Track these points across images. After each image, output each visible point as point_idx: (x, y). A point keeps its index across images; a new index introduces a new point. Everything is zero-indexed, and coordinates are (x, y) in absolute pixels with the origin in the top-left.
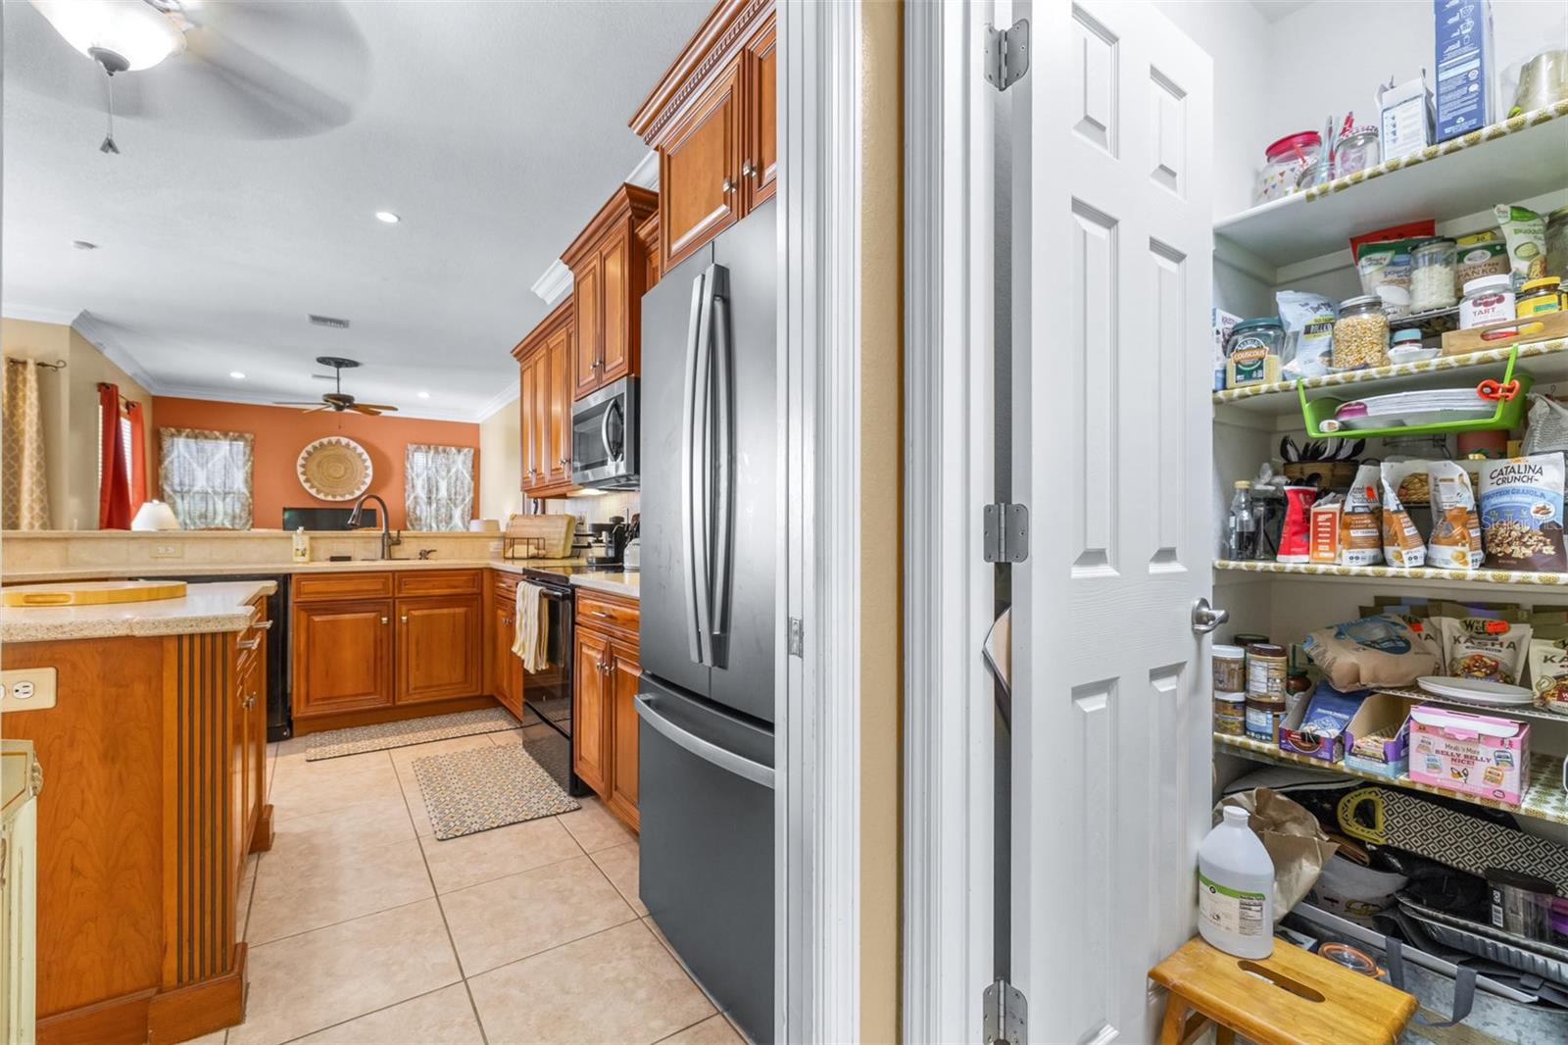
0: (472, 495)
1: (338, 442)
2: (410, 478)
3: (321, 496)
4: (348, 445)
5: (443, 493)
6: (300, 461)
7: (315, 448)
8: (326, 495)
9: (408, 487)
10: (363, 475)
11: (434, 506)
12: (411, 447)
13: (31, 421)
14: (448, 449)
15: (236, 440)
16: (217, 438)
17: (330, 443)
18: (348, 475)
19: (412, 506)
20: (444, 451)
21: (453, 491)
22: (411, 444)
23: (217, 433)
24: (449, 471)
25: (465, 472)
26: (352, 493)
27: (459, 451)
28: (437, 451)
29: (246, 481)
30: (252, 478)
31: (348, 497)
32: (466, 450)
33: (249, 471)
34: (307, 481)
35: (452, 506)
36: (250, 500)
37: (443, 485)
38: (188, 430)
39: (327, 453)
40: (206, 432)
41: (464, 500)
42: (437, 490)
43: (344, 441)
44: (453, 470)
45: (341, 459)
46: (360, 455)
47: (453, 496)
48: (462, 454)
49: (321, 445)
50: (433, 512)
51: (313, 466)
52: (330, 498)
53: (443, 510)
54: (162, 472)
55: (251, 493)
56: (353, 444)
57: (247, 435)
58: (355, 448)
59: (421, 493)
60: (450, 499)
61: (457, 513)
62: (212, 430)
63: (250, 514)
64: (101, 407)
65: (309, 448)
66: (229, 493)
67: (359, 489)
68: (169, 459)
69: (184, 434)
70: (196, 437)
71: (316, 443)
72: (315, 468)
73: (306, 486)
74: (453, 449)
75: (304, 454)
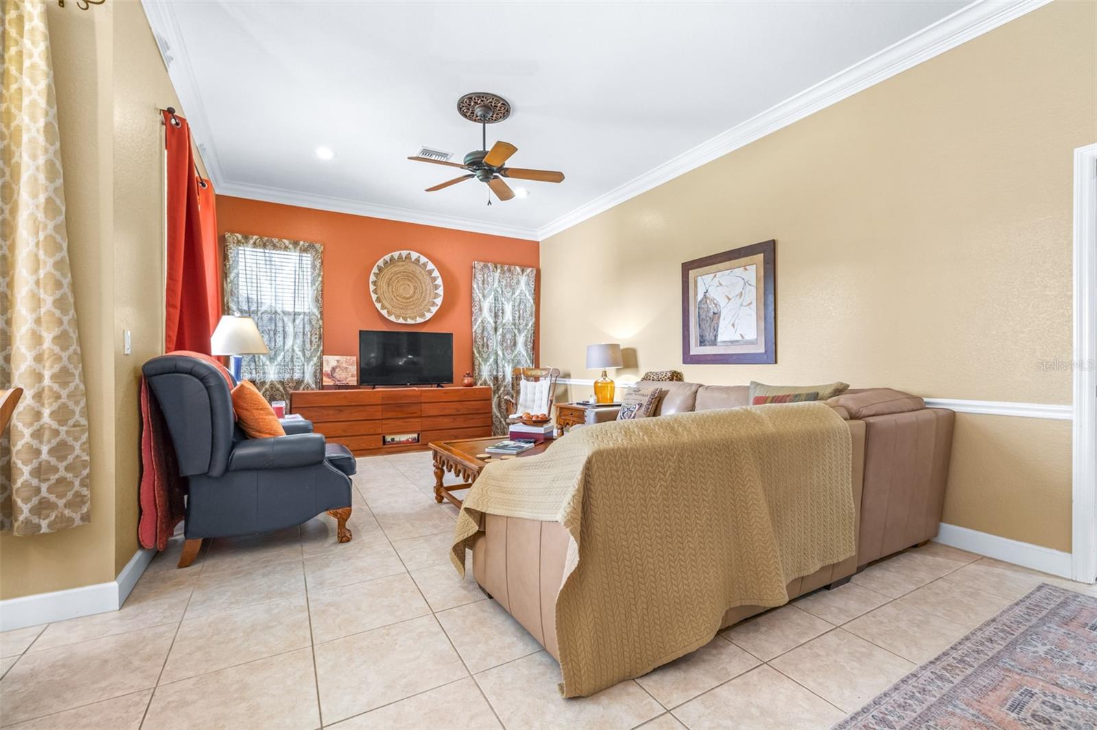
0: (534, 319)
1: (408, 257)
2: (477, 299)
3: (392, 318)
4: (418, 260)
5: (508, 317)
6: (372, 278)
7: (386, 263)
8: (397, 317)
9: (475, 309)
10: (432, 295)
11: (500, 331)
12: (479, 265)
13: (33, 104)
14: (512, 268)
15: (305, 250)
16: (286, 248)
17: (400, 257)
18: (416, 296)
19: (479, 331)
20: (509, 270)
21: (517, 316)
22: (479, 261)
23: (286, 242)
24: (513, 293)
25: (527, 294)
26: (423, 315)
27: (523, 271)
28: (503, 272)
29: (317, 300)
30: (322, 298)
31: (419, 320)
32: (529, 270)
33: (320, 289)
34: (378, 300)
35: (516, 331)
36: (321, 322)
37: (508, 308)
38: (255, 237)
39: (396, 269)
40: (275, 240)
41: (527, 325)
42: (503, 313)
43: (414, 255)
44: (517, 293)
45: (410, 277)
46: (430, 272)
47: (517, 321)
48: (525, 274)
49: (392, 259)
50: (499, 338)
51: (383, 284)
52: (401, 321)
53: (509, 336)
54: (228, 287)
55: (321, 313)
56: (423, 259)
57: (318, 246)
58: (425, 265)
59: (487, 316)
60: (514, 324)
61: (521, 340)
62: (280, 239)
63: (320, 338)
64: (166, 151)
65: (381, 262)
66: (299, 314)
67: (429, 311)
68: (235, 271)
69: (252, 242)
70: (264, 246)
71: (387, 257)
72: (385, 287)
73: (378, 306)
74: (517, 268)
75: (375, 270)
